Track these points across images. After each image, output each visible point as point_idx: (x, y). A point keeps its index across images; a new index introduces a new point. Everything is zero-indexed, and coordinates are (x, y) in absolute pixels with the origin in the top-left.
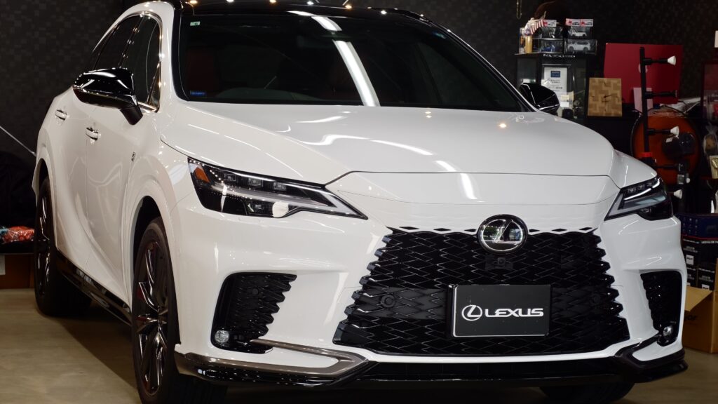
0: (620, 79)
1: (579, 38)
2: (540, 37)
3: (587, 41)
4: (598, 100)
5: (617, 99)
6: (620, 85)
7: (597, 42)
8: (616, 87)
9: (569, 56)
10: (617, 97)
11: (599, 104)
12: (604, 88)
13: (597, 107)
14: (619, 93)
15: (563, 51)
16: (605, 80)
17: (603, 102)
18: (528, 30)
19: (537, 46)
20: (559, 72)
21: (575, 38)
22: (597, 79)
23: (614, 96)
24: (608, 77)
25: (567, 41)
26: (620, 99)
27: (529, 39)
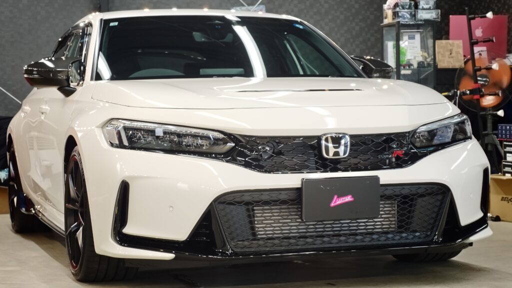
0: (461, 41)
1: (427, 9)
2: (398, 9)
3: (433, 11)
4: (445, 57)
5: (459, 55)
6: (461, 45)
7: (440, 11)
8: (458, 47)
9: (420, 22)
10: (460, 54)
11: (447, 59)
12: (450, 48)
13: (444, 62)
14: (461, 51)
15: (415, 19)
16: (450, 41)
17: (449, 57)
18: (389, 5)
19: (395, 16)
20: (414, 35)
21: (423, 9)
22: (444, 42)
23: (458, 53)
24: (452, 39)
25: (417, 12)
26: (463, 55)
27: (389, 13)
